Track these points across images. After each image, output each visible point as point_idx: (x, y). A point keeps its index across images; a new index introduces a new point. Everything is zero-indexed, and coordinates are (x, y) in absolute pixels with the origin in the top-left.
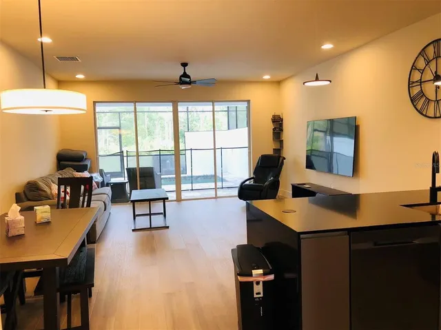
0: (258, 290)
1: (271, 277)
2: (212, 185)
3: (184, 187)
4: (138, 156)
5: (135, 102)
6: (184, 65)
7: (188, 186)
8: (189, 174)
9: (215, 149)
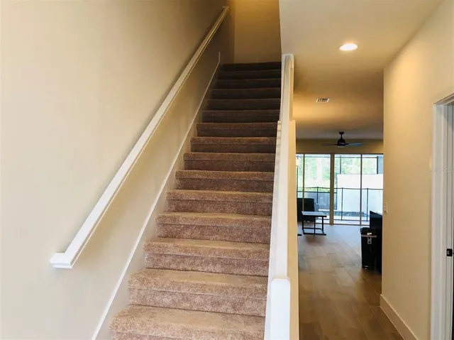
0: (369, 241)
1: (376, 236)
2: (358, 218)
3: (335, 217)
4: (303, 191)
5: (304, 154)
6: (341, 133)
7: (339, 217)
8: (339, 209)
9: (361, 189)
